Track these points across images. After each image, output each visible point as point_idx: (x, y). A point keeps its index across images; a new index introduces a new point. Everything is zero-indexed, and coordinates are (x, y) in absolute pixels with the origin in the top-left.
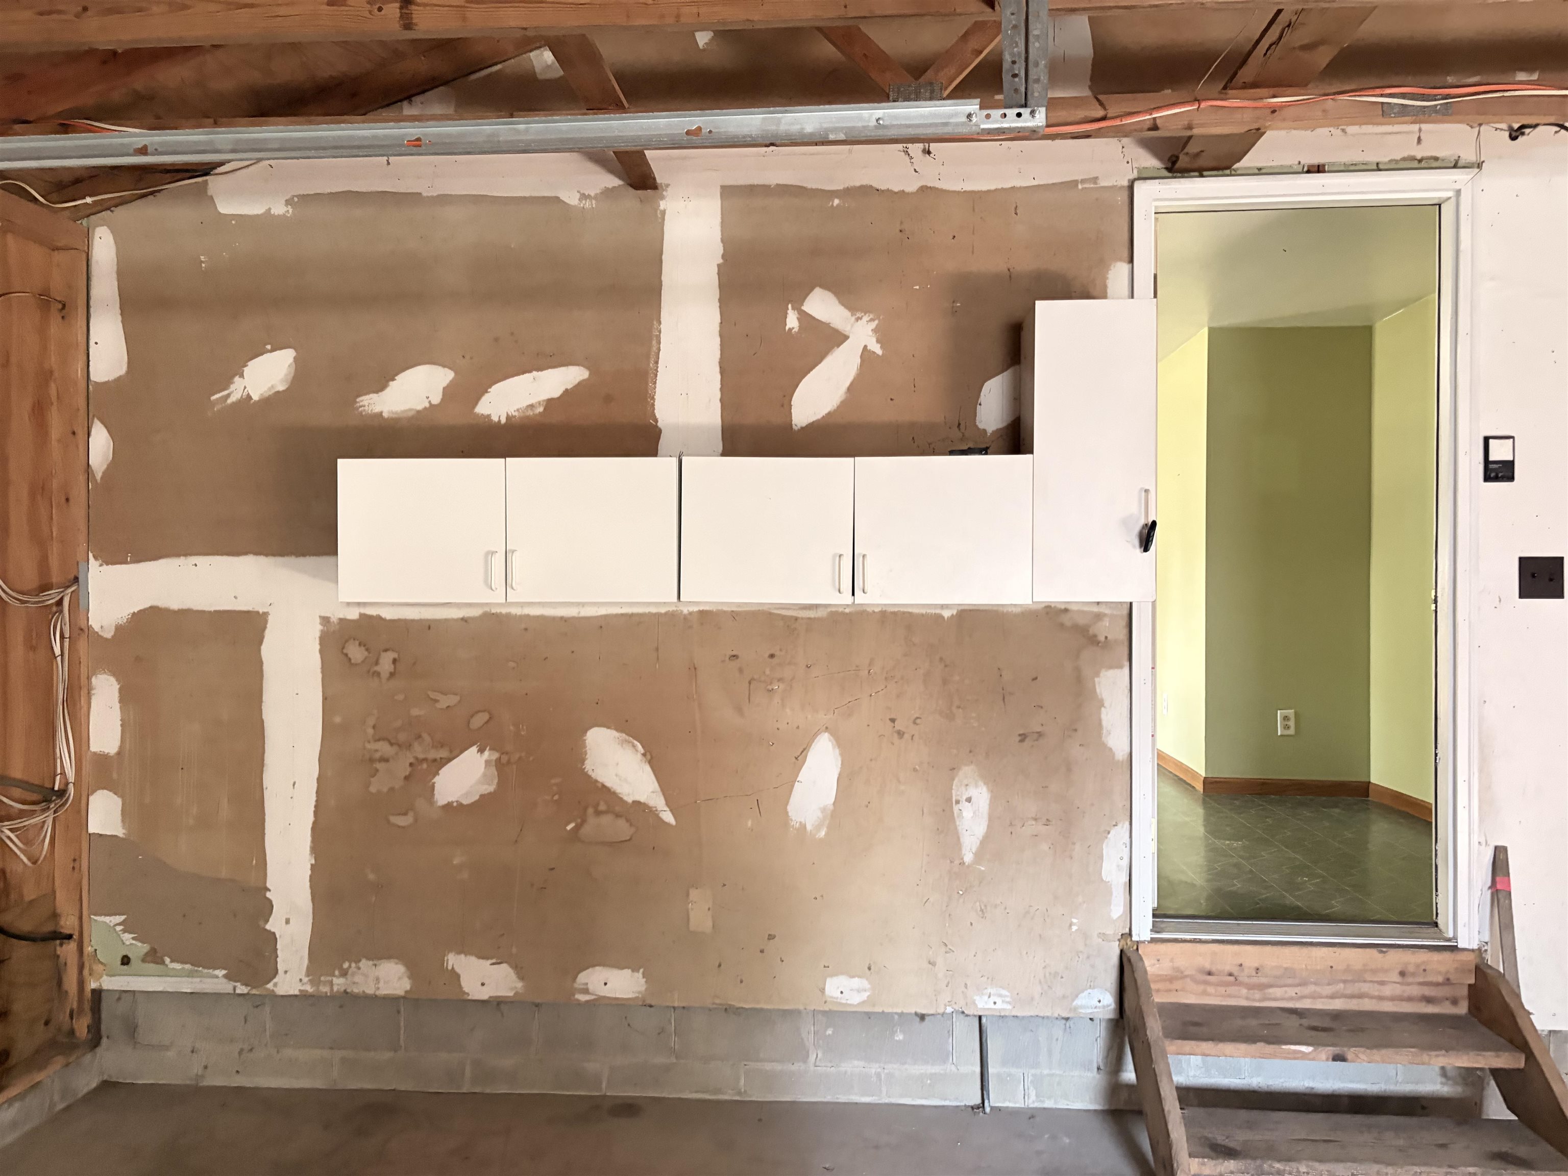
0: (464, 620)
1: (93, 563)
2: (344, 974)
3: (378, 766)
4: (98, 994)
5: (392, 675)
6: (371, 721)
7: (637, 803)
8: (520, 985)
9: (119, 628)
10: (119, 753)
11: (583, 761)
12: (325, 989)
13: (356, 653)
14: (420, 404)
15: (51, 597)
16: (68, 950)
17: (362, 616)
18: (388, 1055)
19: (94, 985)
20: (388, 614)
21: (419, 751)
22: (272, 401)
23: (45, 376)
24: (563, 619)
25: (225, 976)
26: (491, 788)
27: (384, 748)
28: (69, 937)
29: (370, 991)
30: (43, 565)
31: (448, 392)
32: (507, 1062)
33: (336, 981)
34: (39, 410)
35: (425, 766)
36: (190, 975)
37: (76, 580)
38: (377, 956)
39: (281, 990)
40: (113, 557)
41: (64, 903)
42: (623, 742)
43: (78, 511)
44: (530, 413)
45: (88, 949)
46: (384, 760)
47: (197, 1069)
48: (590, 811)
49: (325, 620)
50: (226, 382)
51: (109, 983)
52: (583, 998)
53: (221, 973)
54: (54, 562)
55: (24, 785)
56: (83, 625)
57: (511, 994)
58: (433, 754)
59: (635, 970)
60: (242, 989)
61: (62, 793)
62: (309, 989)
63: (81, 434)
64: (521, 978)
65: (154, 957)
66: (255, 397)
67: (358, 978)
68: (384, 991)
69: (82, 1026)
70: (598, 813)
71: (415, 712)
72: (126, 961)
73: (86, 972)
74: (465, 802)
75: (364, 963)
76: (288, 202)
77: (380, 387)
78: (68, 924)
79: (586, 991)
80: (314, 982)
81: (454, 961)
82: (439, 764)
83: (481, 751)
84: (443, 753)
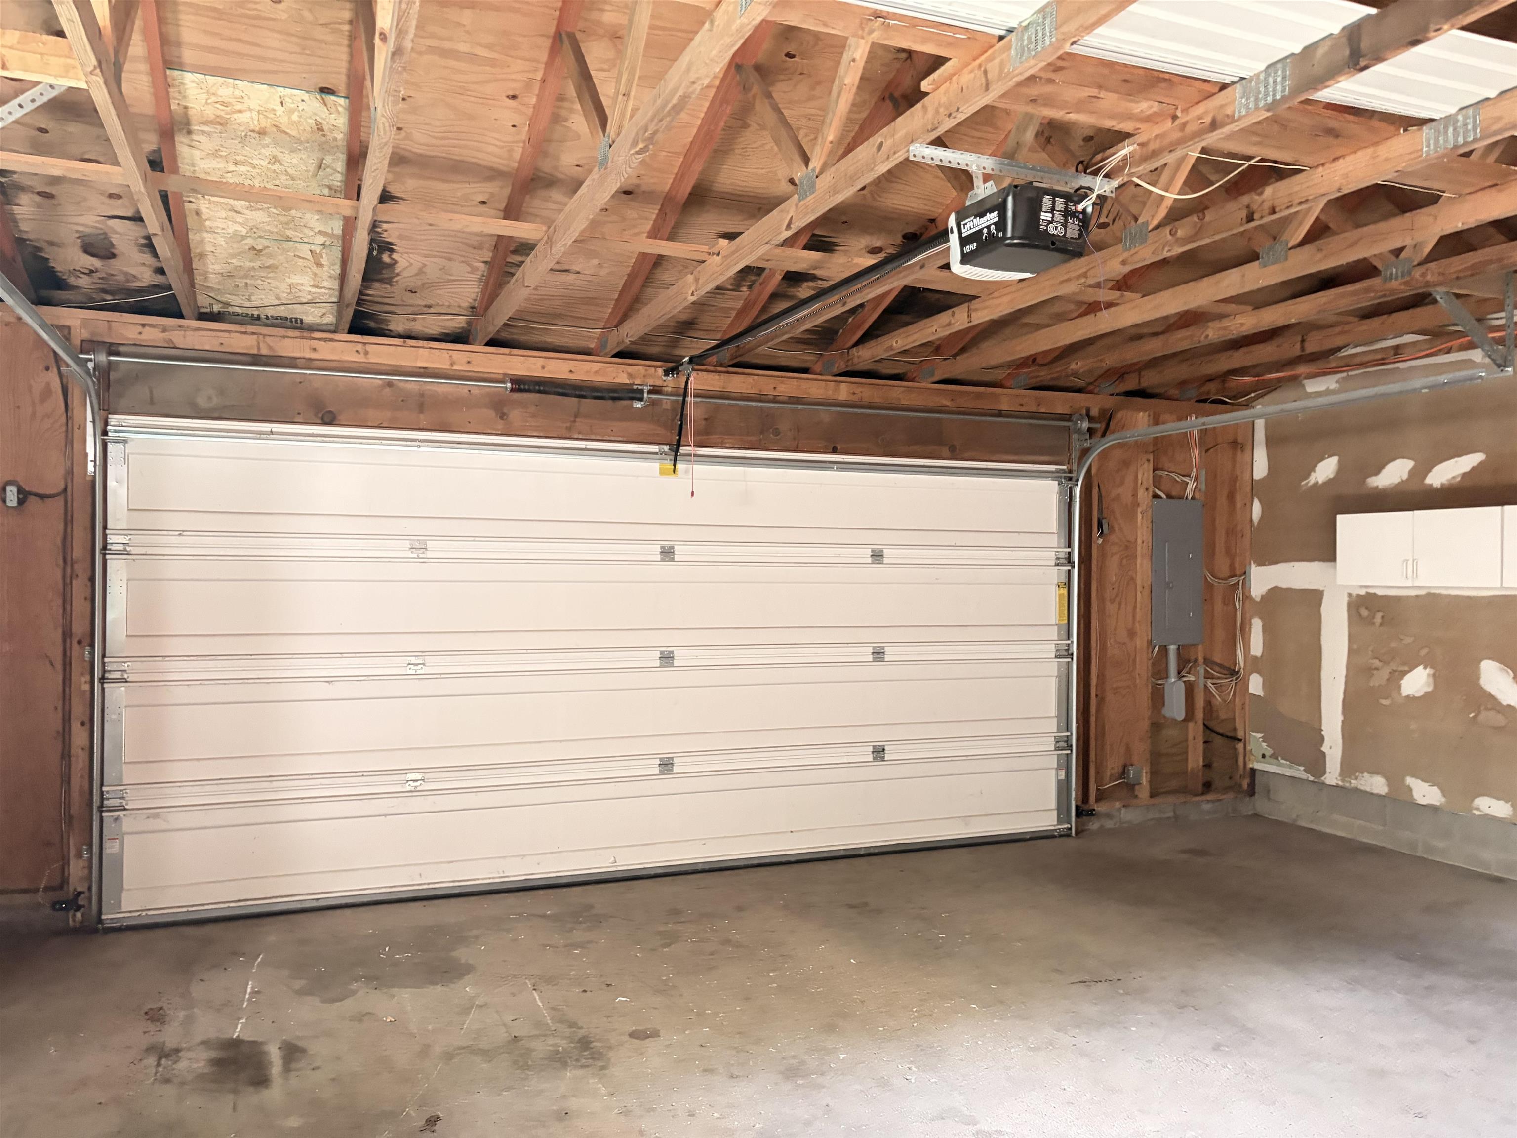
0: (1417, 596)
1: (1253, 566)
2: (1356, 779)
3: (1375, 672)
4: (1253, 771)
5: (1381, 625)
6: (1370, 648)
7: (1509, 706)
8: (1443, 800)
9: (1262, 597)
10: (1262, 656)
11: (1478, 678)
12: (1347, 785)
13: (1365, 612)
14: (1397, 480)
15: (1233, 581)
16: (1240, 746)
17: (1368, 593)
18: (1381, 828)
19: (1251, 766)
20: (1380, 592)
21: (1393, 666)
22: (1329, 482)
23: (1234, 479)
24: (1469, 597)
25: (1304, 770)
26: (1429, 689)
27: (1377, 663)
28: (1240, 740)
29: (1368, 789)
30: (1232, 567)
31: (1412, 473)
32: (1440, 844)
33: (1353, 782)
34: (1231, 497)
35: (1397, 673)
36: (1290, 767)
37: (1245, 573)
38: (1373, 773)
39: (1328, 782)
40: (1261, 563)
41: (1239, 724)
42: (1502, 670)
43: (1247, 541)
44: (1453, 481)
45: (1248, 748)
46: (1377, 669)
47: (1294, 816)
48: (1482, 708)
49: (1350, 595)
50: (1308, 475)
51: (1258, 766)
52: (1477, 813)
53: (1302, 768)
54: (1237, 565)
55: (1221, 666)
56: (1247, 594)
57: (1438, 804)
58: (1401, 668)
59: (1507, 802)
60: (1311, 778)
61: (1238, 672)
62: (1340, 783)
63: (1248, 505)
64: (1444, 796)
65: (1275, 756)
66: (1320, 482)
67: (1363, 782)
68: (1375, 791)
69: (1245, 784)
70: (1487, 709)
71: (1393, 645)
72: (1264, 756)
73: (1247, 758)
74: (1417, 695)
75: (1366, 774)
76: (1337, 382)
77: (1377, 472)
78: (1240, 734)
79: (1478, 809)
80: (1343, 781)
81: (1410, 781)
82: (1405, 673)
83: (1425, 668)
84: (1406, 668)
